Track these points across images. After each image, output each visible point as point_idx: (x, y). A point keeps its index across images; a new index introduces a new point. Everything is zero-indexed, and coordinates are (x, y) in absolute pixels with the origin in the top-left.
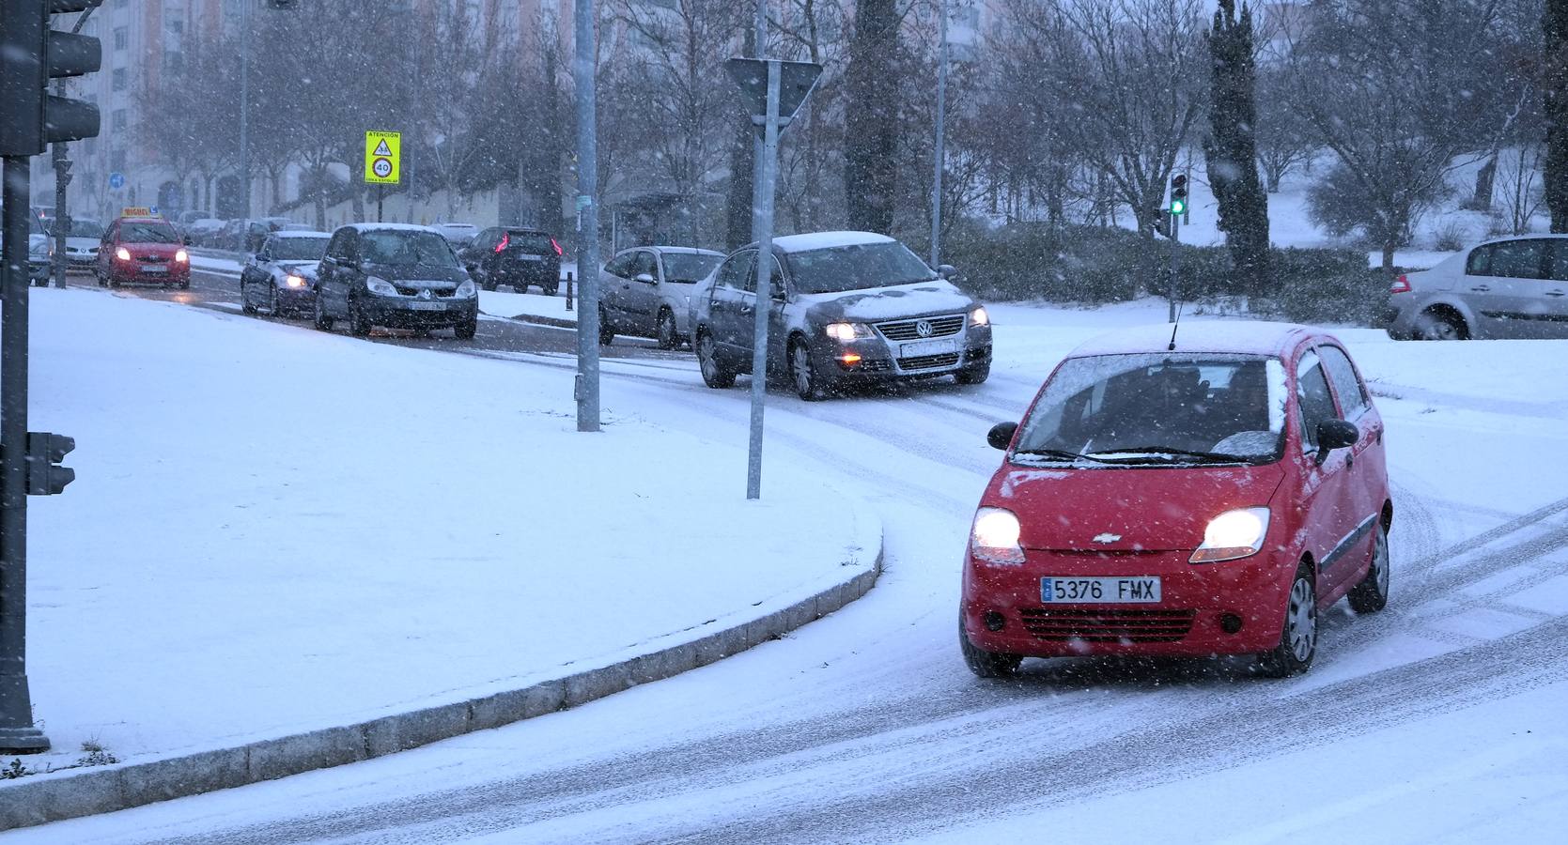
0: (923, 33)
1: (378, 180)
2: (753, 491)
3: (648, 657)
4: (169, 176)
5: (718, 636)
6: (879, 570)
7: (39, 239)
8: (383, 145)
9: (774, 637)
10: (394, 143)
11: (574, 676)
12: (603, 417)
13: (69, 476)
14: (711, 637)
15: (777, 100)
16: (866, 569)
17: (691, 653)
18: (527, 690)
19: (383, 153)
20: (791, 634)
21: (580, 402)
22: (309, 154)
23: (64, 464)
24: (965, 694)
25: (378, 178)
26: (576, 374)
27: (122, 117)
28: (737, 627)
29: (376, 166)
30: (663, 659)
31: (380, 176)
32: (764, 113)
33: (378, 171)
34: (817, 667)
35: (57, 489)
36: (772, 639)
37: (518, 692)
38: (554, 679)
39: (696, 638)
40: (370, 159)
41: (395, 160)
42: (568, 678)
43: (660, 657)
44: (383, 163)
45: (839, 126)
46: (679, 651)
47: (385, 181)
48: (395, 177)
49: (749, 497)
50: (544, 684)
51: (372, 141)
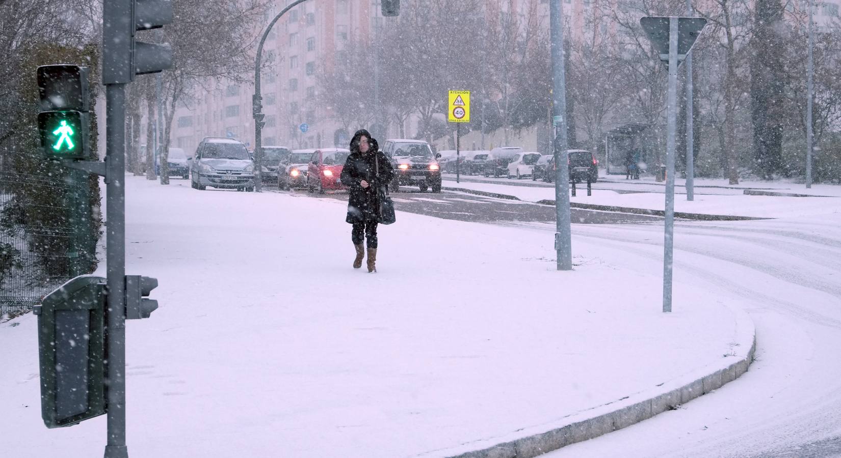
0: (798, 16)
1: (457, 120)
2: (667, 307)
3: (578, 425)
4: (342, 126)
5: (629, 408)
6: (752, 359)
7: (248, 163)
8: (459, 99)
9: (672, 408)
10: (466, 97)
11: (522, 439)
12: (574, 261)
13: (154, 305)
14: (624, 409)
15: (676, 43)
16: (741, 359)
17: (609, 421)
18: (488, 450)
19: (459, 104)
20: (684, 406)
21: (559, 252)
22: (421, 108)
23: (150, 297)
24: (803, 449)
25: (456, 119)
26: (556, 233)
27: (312, 91)
28: (644, 402)
29: (455, 111)
30: (588, 425)
31: (458, 118)
32: (667, 52)
33: (456, 115)
34: (700, 429)
35: (146, 315)
36: (669, 410)
37: (480, 451)
38: (507, 441)
39: (613, 410)
40: (451, 108)
41: (467, 108)
42: (518, 441)
43: (586, 424)
44: (459, 110)
45: (747, 77)
46: (600, 419)
47: (461, 120)
48: (467, 118)
49: (664, 311)
50: (500, 445)
51: (452, 96)
